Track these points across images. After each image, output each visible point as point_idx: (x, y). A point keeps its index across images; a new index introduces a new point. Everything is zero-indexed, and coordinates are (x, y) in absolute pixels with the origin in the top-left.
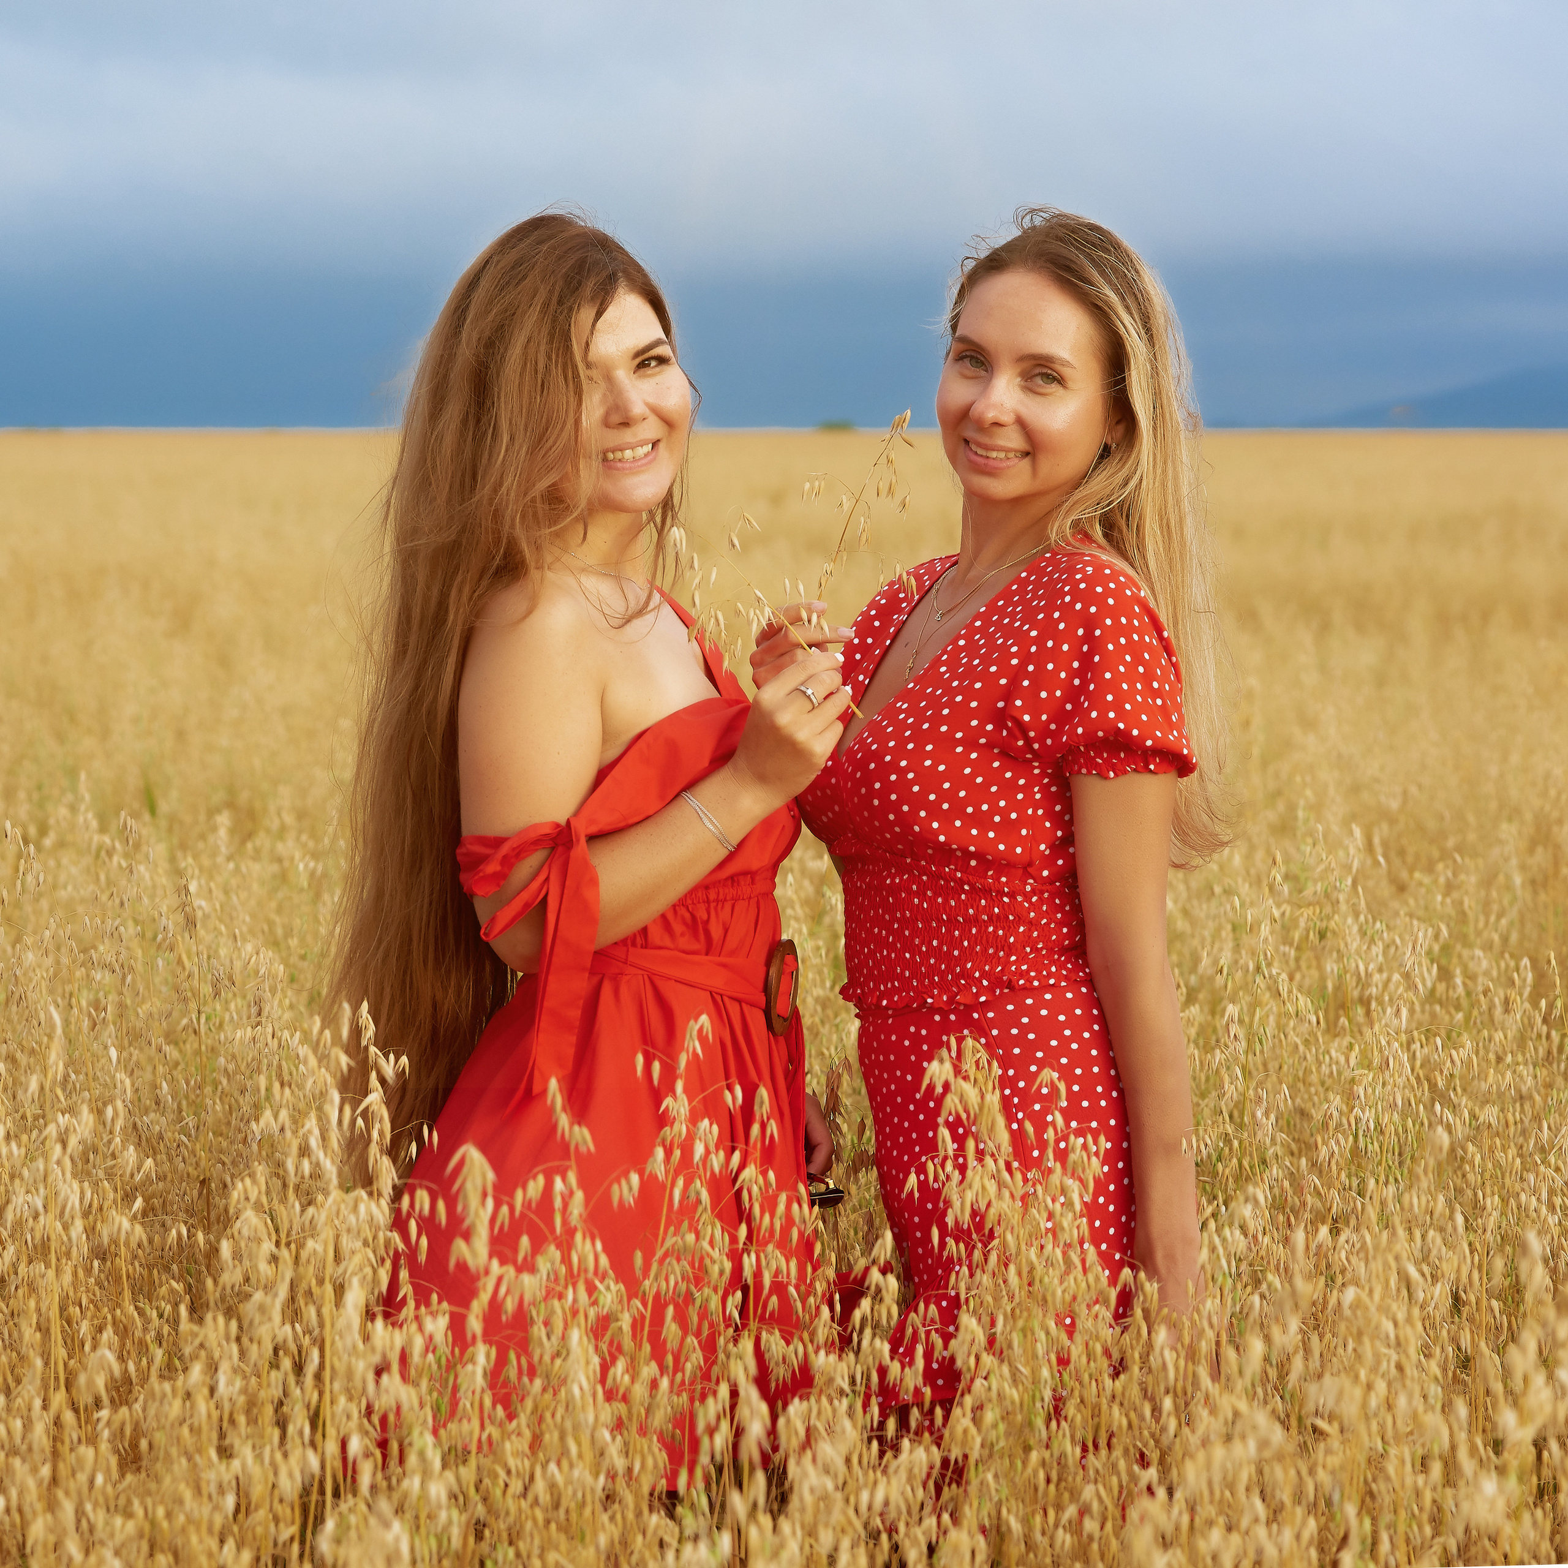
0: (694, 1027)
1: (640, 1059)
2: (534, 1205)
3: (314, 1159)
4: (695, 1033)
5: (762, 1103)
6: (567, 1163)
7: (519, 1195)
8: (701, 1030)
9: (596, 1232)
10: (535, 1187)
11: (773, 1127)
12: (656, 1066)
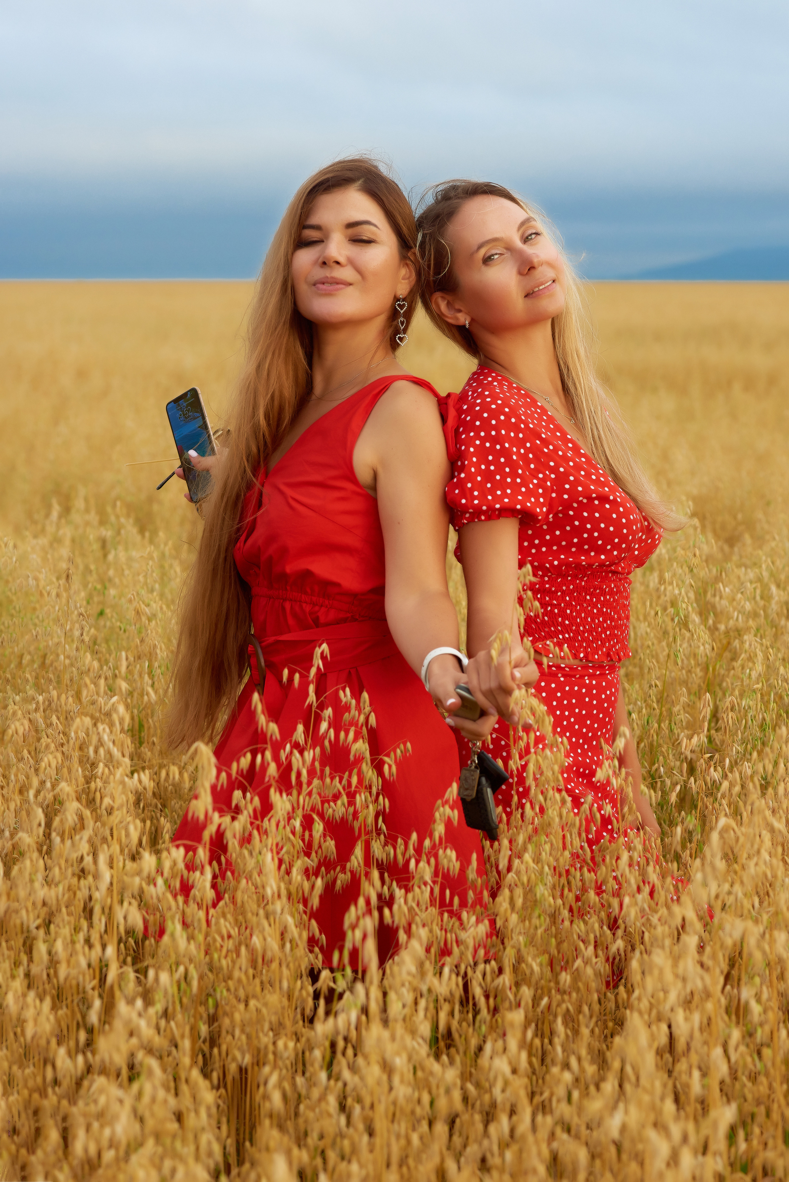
0: (318, 651)
2: (245, 772)
3: (106, 748)
4: (319, 655)
5: (365, 702)
6: (265, 746)
7: (234, 765)
8: (322, 653)
9: (282, 788)
10: (245, 761)
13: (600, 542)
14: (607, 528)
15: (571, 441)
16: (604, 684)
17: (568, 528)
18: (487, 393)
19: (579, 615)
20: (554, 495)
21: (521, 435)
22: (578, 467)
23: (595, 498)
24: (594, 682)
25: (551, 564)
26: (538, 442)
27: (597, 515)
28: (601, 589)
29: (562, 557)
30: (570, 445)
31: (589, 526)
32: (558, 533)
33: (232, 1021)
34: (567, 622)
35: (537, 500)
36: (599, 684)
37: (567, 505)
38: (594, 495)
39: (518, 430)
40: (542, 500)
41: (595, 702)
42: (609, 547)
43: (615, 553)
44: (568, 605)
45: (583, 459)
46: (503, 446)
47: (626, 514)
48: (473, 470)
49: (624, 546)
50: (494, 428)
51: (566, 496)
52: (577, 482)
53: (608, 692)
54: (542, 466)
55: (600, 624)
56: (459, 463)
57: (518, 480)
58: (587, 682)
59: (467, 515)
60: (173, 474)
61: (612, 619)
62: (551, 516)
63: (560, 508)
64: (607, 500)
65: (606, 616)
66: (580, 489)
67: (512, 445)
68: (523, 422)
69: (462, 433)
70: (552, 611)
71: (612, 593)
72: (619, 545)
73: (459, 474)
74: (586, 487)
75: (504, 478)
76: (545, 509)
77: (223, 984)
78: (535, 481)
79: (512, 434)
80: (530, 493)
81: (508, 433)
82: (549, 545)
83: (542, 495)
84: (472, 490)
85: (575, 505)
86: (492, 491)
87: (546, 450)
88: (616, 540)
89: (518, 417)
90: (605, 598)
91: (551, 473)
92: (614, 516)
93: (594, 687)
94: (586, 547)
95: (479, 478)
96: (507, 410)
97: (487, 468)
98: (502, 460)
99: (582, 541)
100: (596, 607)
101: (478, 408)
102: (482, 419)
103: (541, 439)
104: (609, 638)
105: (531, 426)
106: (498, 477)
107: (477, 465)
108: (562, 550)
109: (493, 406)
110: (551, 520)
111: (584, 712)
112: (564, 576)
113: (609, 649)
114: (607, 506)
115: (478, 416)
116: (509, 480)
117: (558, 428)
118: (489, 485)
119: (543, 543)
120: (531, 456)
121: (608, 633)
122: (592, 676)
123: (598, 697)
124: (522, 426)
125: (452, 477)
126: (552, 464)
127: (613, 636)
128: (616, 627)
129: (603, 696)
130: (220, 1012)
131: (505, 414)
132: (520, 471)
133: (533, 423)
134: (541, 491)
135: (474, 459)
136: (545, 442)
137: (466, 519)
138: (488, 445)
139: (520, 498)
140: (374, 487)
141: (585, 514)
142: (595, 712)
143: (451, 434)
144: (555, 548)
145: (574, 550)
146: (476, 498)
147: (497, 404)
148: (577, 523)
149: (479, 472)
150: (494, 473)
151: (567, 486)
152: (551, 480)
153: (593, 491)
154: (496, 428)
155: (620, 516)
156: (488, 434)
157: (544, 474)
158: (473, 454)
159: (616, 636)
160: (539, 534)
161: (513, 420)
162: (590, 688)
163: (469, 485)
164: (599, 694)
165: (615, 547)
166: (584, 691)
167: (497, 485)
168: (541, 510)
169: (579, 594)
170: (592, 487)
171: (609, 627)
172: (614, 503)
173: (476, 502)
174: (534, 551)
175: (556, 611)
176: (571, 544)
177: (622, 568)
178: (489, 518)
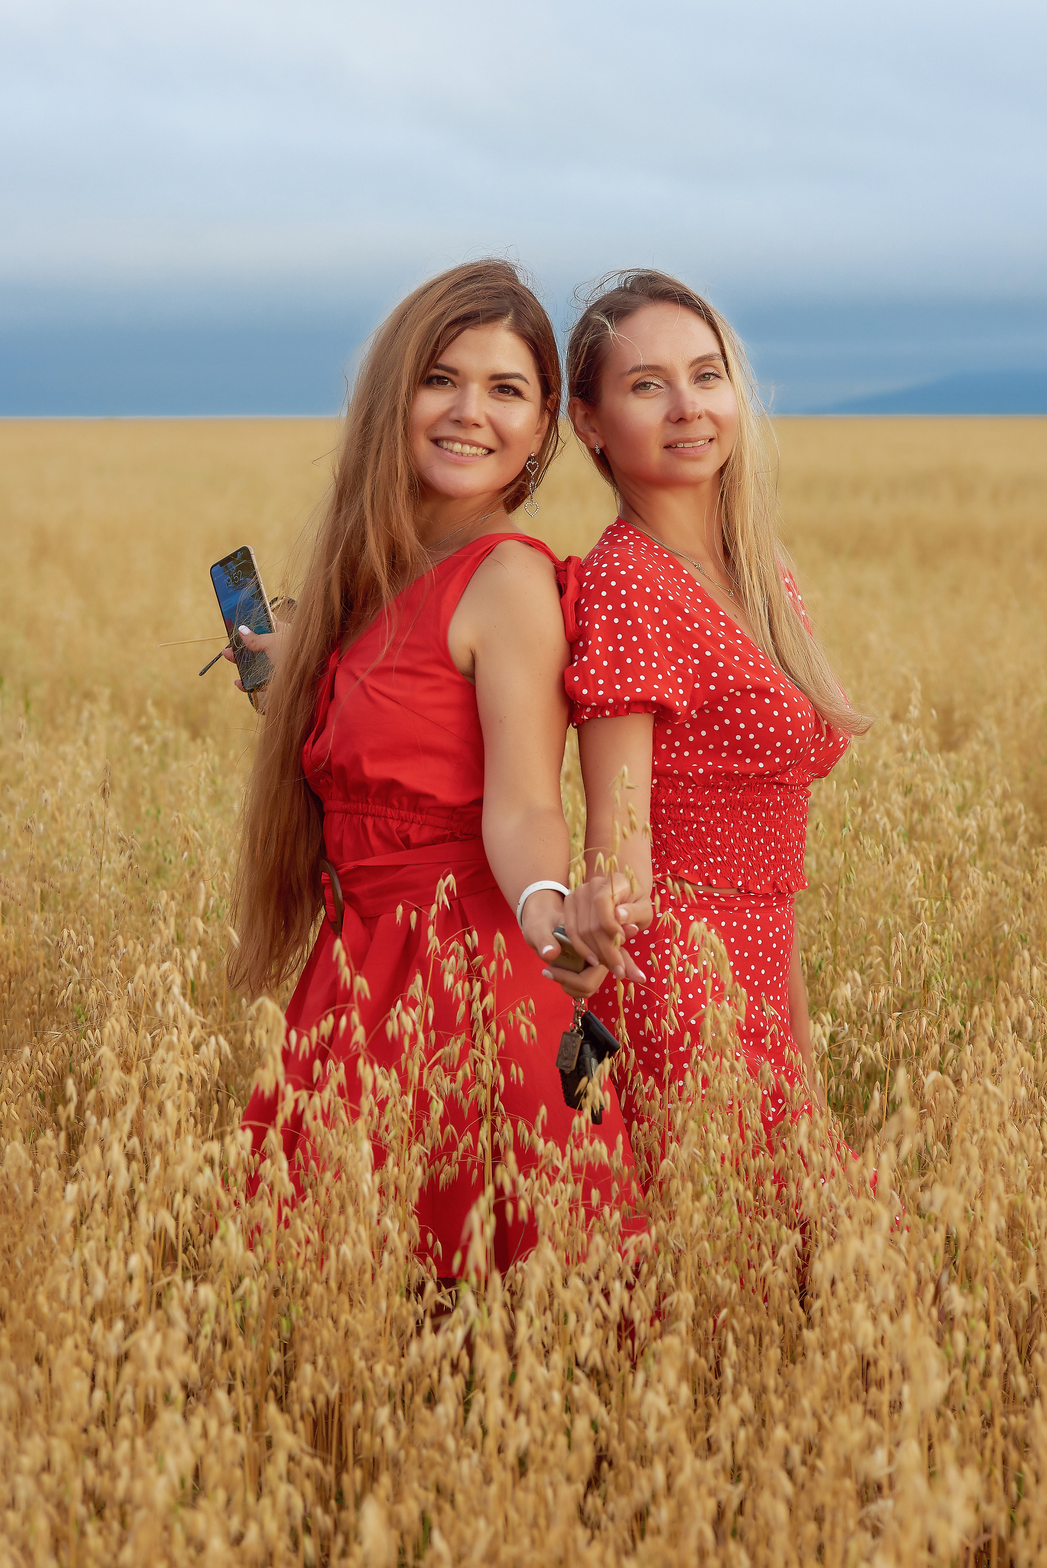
1: (400, 909)
4: (443, 889)
7: (314, 1030)
10: (327, 1026)
11: (507, 964)
12: (414, 915)
13: (757, 746)
14: (766, 728)
15: (724, 619)
16: (771, 919)
17: (716, 728)
18: (615, 555)
19: (732, 834)
20: (697, 685)
21: (657, 610)
22: (730, 651)
23: (751, 691)
24: (758, 917)
25: (695, 772)
26: (679, 618)
27: (753, 712)
28: (762, 803)
29: (710, 763)
30: (723, 624)
31: (742, 726)
32: (704, 733)
33: (313, 1346)
34: (718, 843)
35: (676, 691)
36: (764, 919)
37: (716, 699)
38: (749, 687)
39: (653, 603)
40: (681, 692)
41: (760, 942)
42: (769, 753)
43: (777, 760)
44: (719, 822)
45: (739, 642)
46: (635, 622)
47: (791, 712)
48: (598, 652)
49: (788, 751)
50: (624, 599)
51: (712, 687)
52: (728, 670)
53: (777, 930)
54: (683, 648)
55: (761, 847)
56: (581, 644)
57: (654, 665)
58: (749, 916)
59: (588, 710)
60: (220, 655)
61: (778, 840)
62: (693, 712)
63: (706, 703)
64: (767, 693)
65: (769, 837)
66: (731, 678)
67: (646, 621)
68: (660, 592)
69: (585, 605)
70: (698, 829)
71: (777, 808)
72: (782, 750)
73: (581, 657)
74: (739, 676)
75: (636, 662)
76: (685, 703)
77: (301, 1301)
78: (673, 668)
79: (646, 608)
80: (668, 682)
81: (641, 606)
82: (693, 748)
83: (681, 686)
84: (596, 677)
85: (726, 699)
86: (621, 679)
87: (688, 629)
88: (778, 744)
89: (654, 587)
90: (768, 814)
91: (693, 658)
92: (776, 713)
93: (758, 923)
94: (739, 752)
95: (605, 663)
96: (640, 577)
97: (616, 649)
98: (635, 639)
99: (734, 745)
100: (757, 826)
101: (603, 574)
102: (609, 589)
103: (683, 615)
104: (774, 865)
105: (671, 598)
106: (629, 661)
107: (603, 646)
108: (708, 755)
109: (623, 573)
110: (695, 716)
111: (746, 955)
112: (714, 788)
113: (775, 878)
114: (767, 701)
115: (604, 584)
116: (643, 664)
117: (708, 602)
118: (618, 671)
119: (686, 745)
120: (668, 636)
121: (773, 857)
122: (754, 909)
123: (763, 935)
124: (659, 598)
125: (572, 661)
126: (696, 646)
127: (779, 861)
128: (784, 850)
129: (771, 935)
130: (297, 1336)
131: (637, 582)
132: (656, 654)
133: (674, 595)
134: (680, 680)
135: (600, 639)
136: (689, 619)
137: (586, 714)
138: (616, 621)
139: (656, 687)
140: (472, 675)
141: (738, 711)
142: (761, 954)
143: (571, 608)
144: (700, 752)
145: (724, 755)
146: (600, 687)
147: (627, 570)
148: (727, 722)
149: (606, 655)
150: (623, 656)
151: (714, 675)
152: (694, 667)
153: (748, 682)
154: (627, 600)
155: (783, 713)
156: (617, 607)
157: (685, 659)
158: (599, 633)
159: (784, 861)
160: (680, 734)
161: (648, 590)
162: (752, 923)
163: (593, 672)
164: (765, 932)
165: (777, 752)
166: (745, 927)
167: (628, 670)
168: (681, 704)
169: (734, 808)
170: (747, 676)
171: (773, 851)
172: (775, 697)
173: (601, 693)
174: (673, 756)
175: (703, 829)
176: (720, 748)
177: (790, 778)
178: (615, 714)
